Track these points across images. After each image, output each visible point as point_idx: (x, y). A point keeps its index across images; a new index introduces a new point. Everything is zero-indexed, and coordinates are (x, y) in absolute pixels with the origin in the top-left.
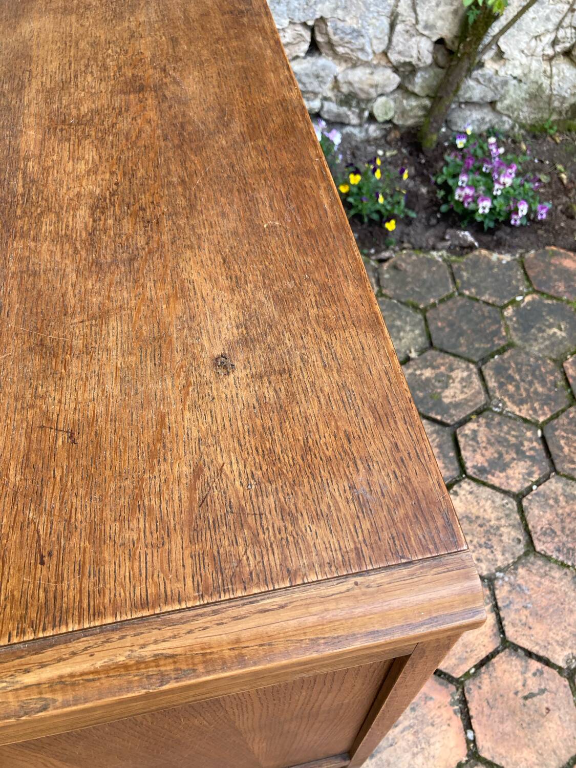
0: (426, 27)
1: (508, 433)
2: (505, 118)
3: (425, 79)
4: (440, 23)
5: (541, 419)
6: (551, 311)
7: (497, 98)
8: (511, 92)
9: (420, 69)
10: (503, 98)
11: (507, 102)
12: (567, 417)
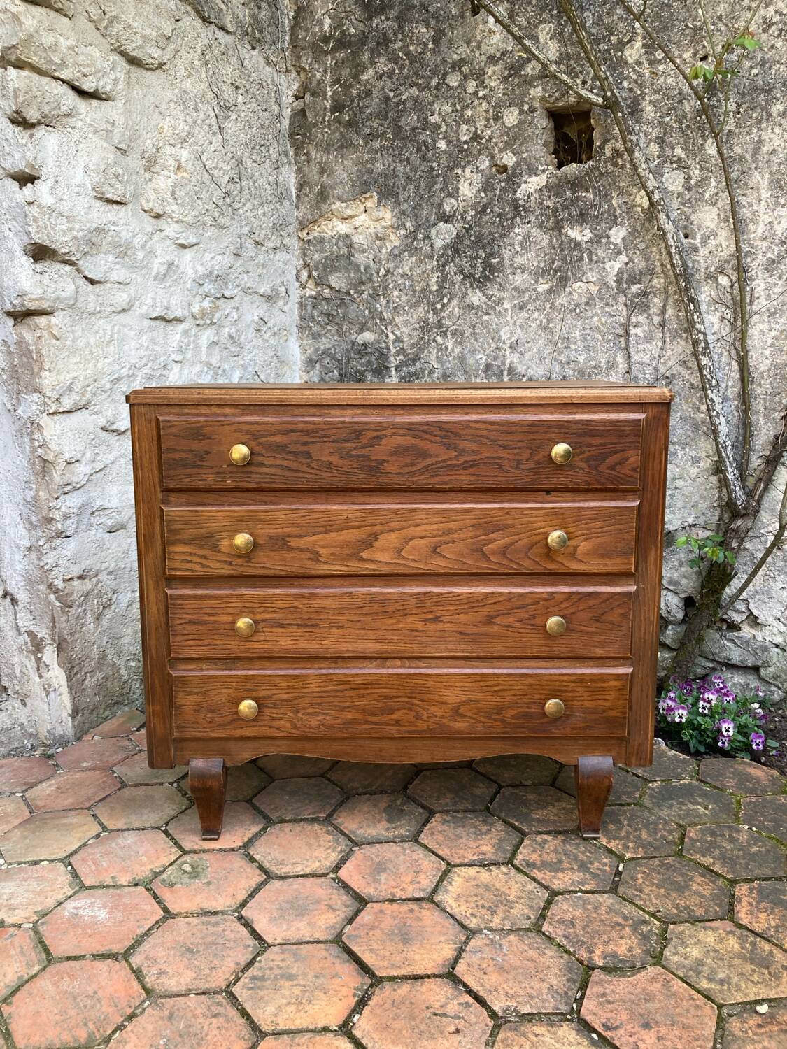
0: (670, 583)
1: (583, 853)
2: (773, 688)
3: (676, 633)
4: (684, 581)
5: (628, 855)
6: (705, 795)
7: (759, 664)
8: (775, 659)
9: (671, 623)
10: (766, 664)
11: (772, 670)
12: (660, 861)
